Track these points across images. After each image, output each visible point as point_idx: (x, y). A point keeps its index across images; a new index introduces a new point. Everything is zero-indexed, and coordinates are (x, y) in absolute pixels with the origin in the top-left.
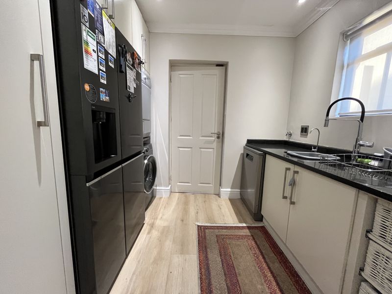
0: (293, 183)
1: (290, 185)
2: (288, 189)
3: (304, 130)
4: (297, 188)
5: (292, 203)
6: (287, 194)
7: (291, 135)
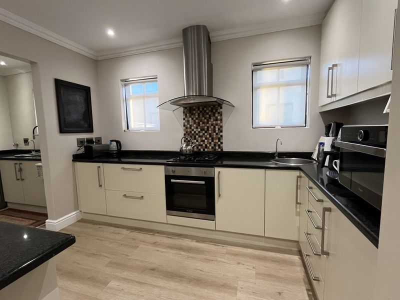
0: (21, 170)
1: (19, 171)
2: (18, 173)
3: (26, 141)
4: (23, 172)
5: (23, 180)
6: (19, 177)
7: (17, 145)
